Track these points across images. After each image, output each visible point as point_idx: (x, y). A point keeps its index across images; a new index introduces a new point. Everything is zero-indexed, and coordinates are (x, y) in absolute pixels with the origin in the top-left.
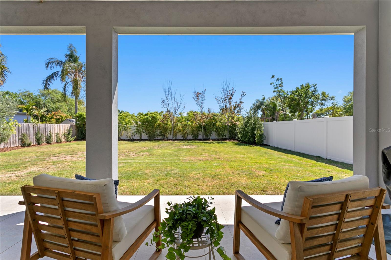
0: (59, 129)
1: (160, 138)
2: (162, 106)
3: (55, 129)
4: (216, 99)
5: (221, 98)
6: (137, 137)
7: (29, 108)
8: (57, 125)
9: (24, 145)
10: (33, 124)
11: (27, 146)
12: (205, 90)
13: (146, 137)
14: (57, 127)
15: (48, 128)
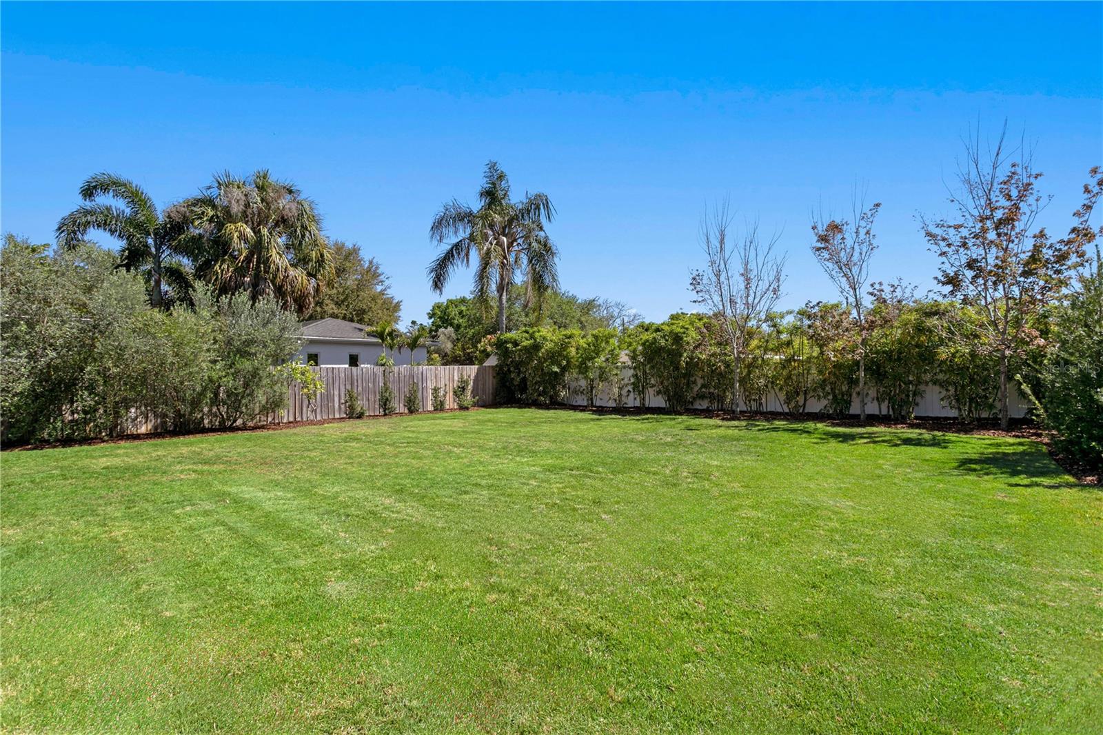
0: (447, 378)
1: (704, 404)
2: (694, 296)
3: (438, 379)
4: (929, 234)
5: (957, 227)
6: (632, 401)
7: (385, 330)
8: (442, 367)
9: (354, 414)
10: (382, 368)
11: (358, 418)
12: (878, 205)
13: (659, 402)
14: (442, 372)
15: (420, 376)
